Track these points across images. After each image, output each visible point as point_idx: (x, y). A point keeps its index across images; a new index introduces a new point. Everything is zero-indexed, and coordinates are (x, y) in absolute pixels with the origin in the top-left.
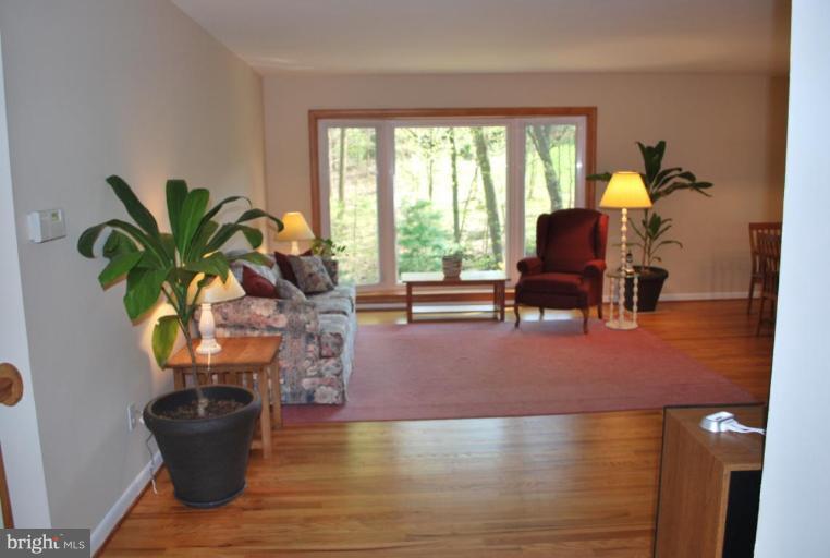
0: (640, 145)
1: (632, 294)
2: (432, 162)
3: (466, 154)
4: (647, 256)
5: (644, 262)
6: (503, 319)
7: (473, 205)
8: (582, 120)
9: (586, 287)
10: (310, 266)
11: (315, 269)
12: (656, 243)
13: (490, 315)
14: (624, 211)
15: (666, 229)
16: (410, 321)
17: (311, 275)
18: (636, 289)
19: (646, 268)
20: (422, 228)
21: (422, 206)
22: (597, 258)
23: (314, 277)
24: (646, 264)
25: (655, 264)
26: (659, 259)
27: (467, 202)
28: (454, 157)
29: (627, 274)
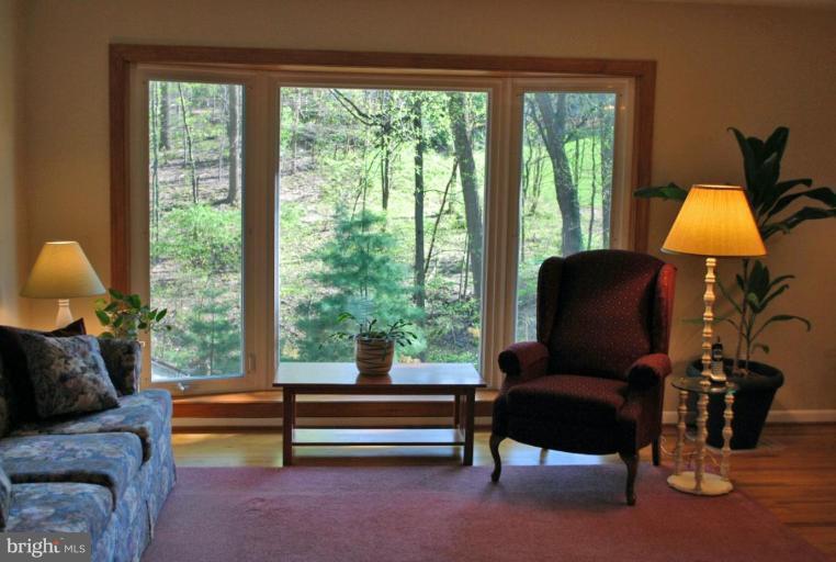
0: (738, 134)
1: (722, 423)
2: (388, 153)
3: (439, 144)
4: (744, 341)
5: (738, 354)
6: (468, 460)
7: (448, 222)
8: (628, 85)
9: (633, 411)
10: (67, 359)
11: (77, 364)
12: (761, 318)
13: (448, 451)
14: (711, 262)
15: (781, 291)
16: (289, 460)
17: (64, 378)
18: (729, 414)
19: (742, 364)
20: (364, 258)
21: (366, 222)
22: (652, 350)
23: (70, 384)
24: (744, 357)
25: (758, 357)
26: (766, 349)
27: (438, 216)
28: (420, 148)
29: (715, 383)
